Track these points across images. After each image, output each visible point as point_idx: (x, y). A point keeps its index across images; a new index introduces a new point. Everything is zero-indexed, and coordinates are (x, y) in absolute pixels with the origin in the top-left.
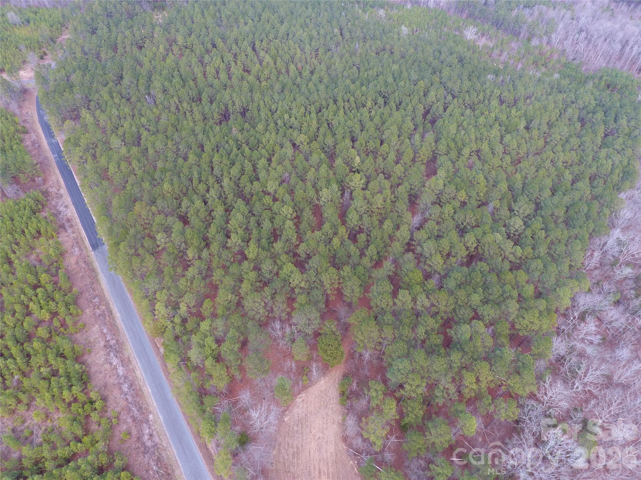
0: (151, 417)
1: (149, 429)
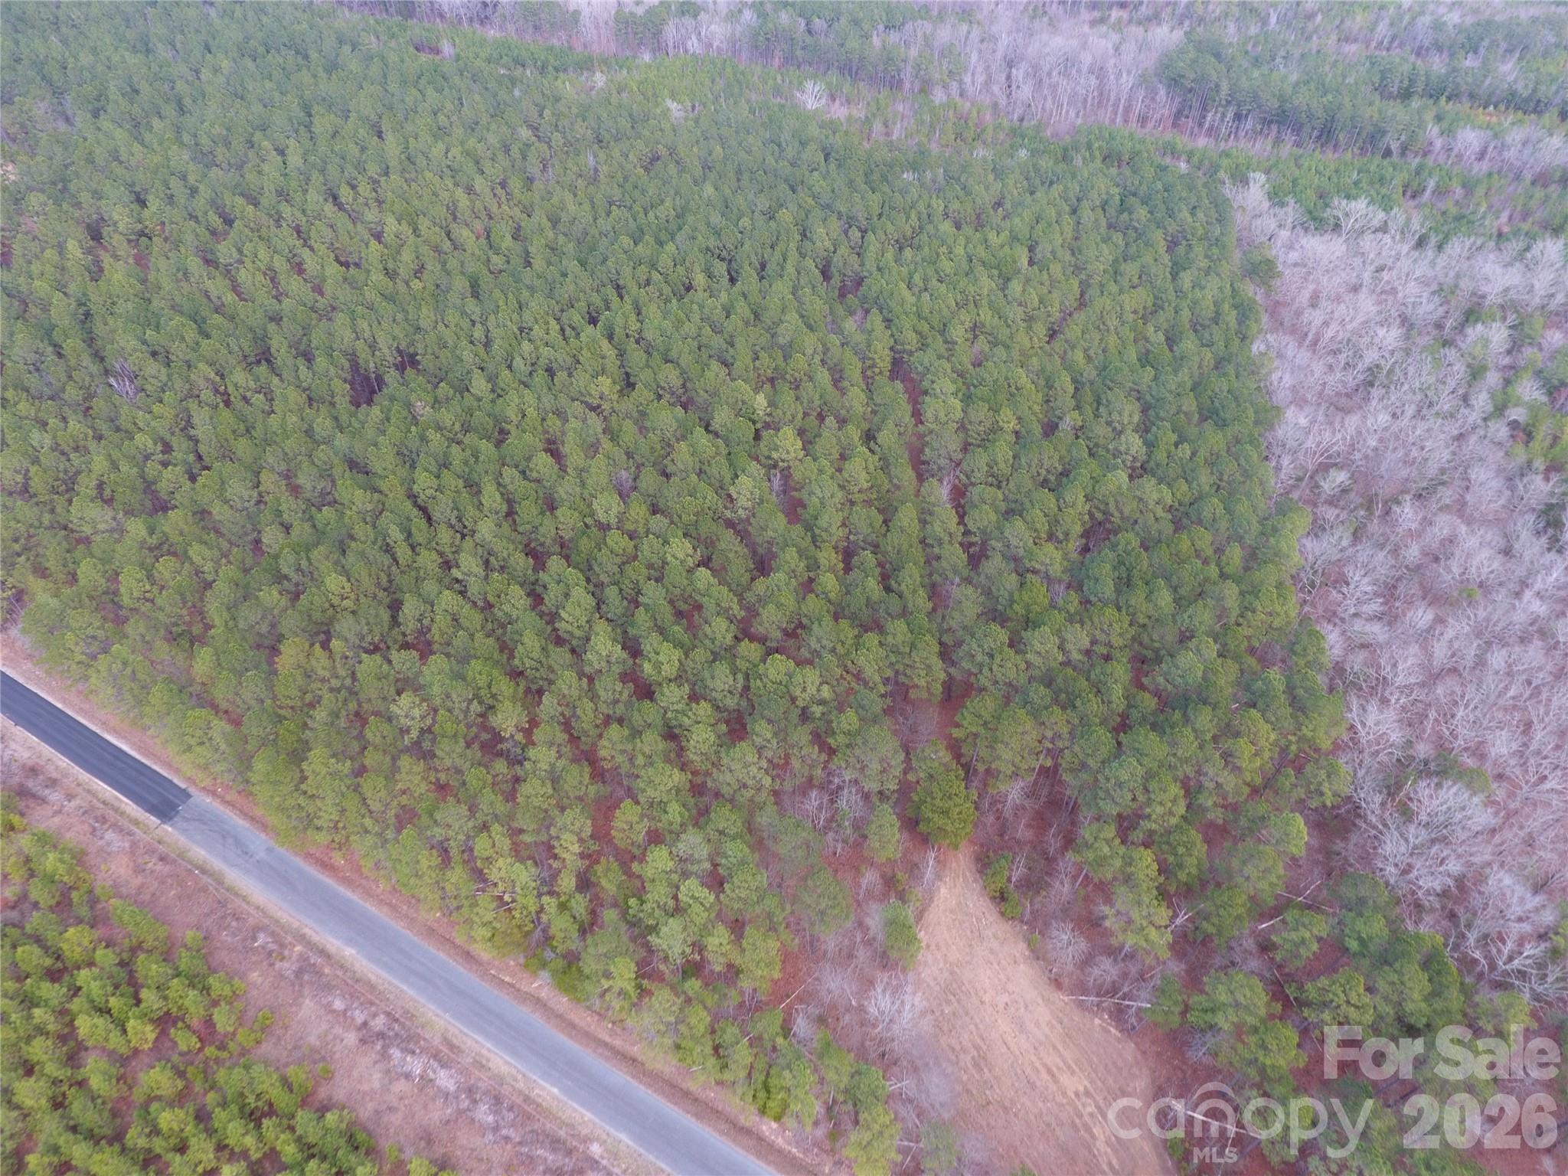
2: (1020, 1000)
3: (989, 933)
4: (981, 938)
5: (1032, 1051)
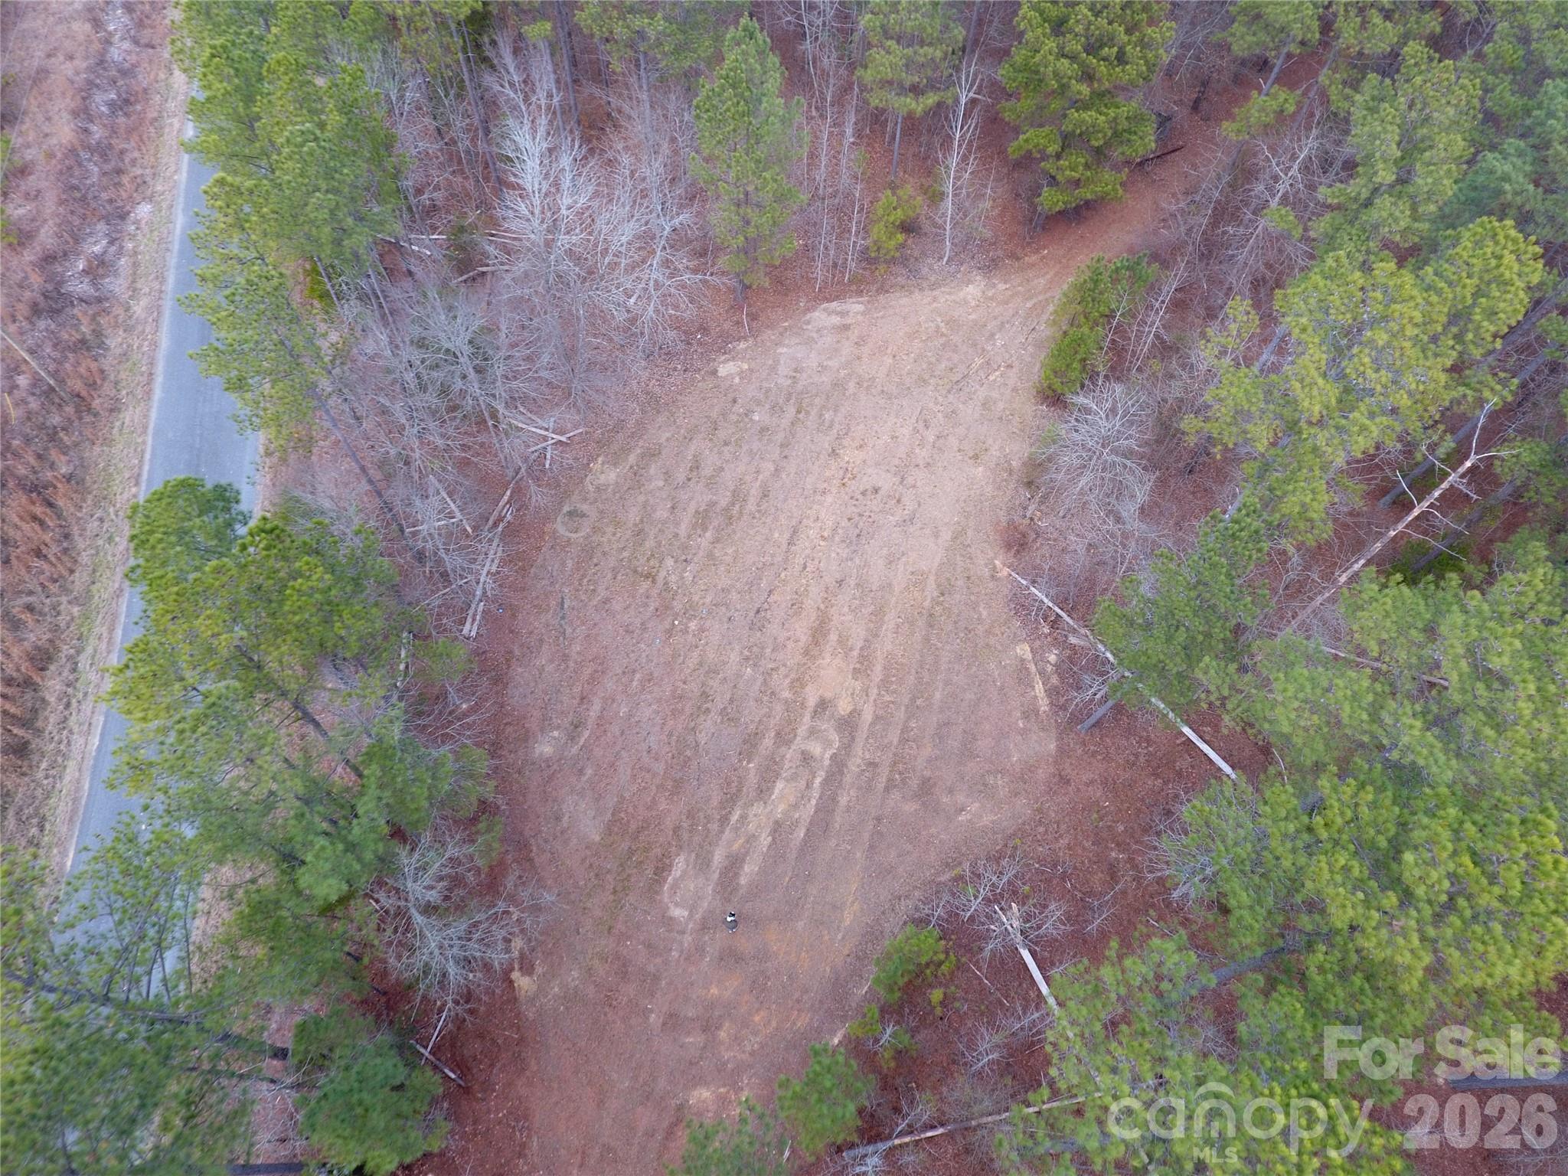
0: (144, 210)
1: (111, 242)
2: (909, 504)
3: (982, 393)
4: (957, 386)
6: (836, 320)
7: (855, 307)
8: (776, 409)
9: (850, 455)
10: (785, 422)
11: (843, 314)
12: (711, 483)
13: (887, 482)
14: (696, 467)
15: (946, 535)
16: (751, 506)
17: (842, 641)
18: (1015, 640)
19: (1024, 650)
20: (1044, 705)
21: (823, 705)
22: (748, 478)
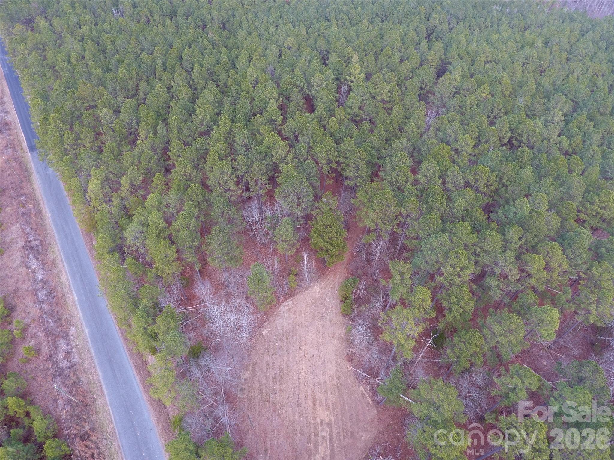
0: (72, 330)
1: (68, 345)
2: (323, 357)
3: (328, 317)
4: (322, 318)
5: (311, 386)
6: (287, 308)
7: (290, 302)
8: (281, 340)
9: (304, 348)
10: (285, 343)
11: (288, 306)
12: (273, 368)
13: (315, 352)
14: (268, 365)
15: (334, 363)
16: (285, 372)
17: (320, 402)
18: (359, 386)
19: (361, 388)
20: (370, 402)
21: (322, 421)
22: (282, 363)
